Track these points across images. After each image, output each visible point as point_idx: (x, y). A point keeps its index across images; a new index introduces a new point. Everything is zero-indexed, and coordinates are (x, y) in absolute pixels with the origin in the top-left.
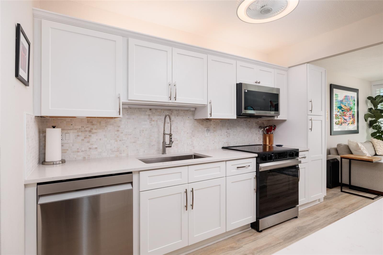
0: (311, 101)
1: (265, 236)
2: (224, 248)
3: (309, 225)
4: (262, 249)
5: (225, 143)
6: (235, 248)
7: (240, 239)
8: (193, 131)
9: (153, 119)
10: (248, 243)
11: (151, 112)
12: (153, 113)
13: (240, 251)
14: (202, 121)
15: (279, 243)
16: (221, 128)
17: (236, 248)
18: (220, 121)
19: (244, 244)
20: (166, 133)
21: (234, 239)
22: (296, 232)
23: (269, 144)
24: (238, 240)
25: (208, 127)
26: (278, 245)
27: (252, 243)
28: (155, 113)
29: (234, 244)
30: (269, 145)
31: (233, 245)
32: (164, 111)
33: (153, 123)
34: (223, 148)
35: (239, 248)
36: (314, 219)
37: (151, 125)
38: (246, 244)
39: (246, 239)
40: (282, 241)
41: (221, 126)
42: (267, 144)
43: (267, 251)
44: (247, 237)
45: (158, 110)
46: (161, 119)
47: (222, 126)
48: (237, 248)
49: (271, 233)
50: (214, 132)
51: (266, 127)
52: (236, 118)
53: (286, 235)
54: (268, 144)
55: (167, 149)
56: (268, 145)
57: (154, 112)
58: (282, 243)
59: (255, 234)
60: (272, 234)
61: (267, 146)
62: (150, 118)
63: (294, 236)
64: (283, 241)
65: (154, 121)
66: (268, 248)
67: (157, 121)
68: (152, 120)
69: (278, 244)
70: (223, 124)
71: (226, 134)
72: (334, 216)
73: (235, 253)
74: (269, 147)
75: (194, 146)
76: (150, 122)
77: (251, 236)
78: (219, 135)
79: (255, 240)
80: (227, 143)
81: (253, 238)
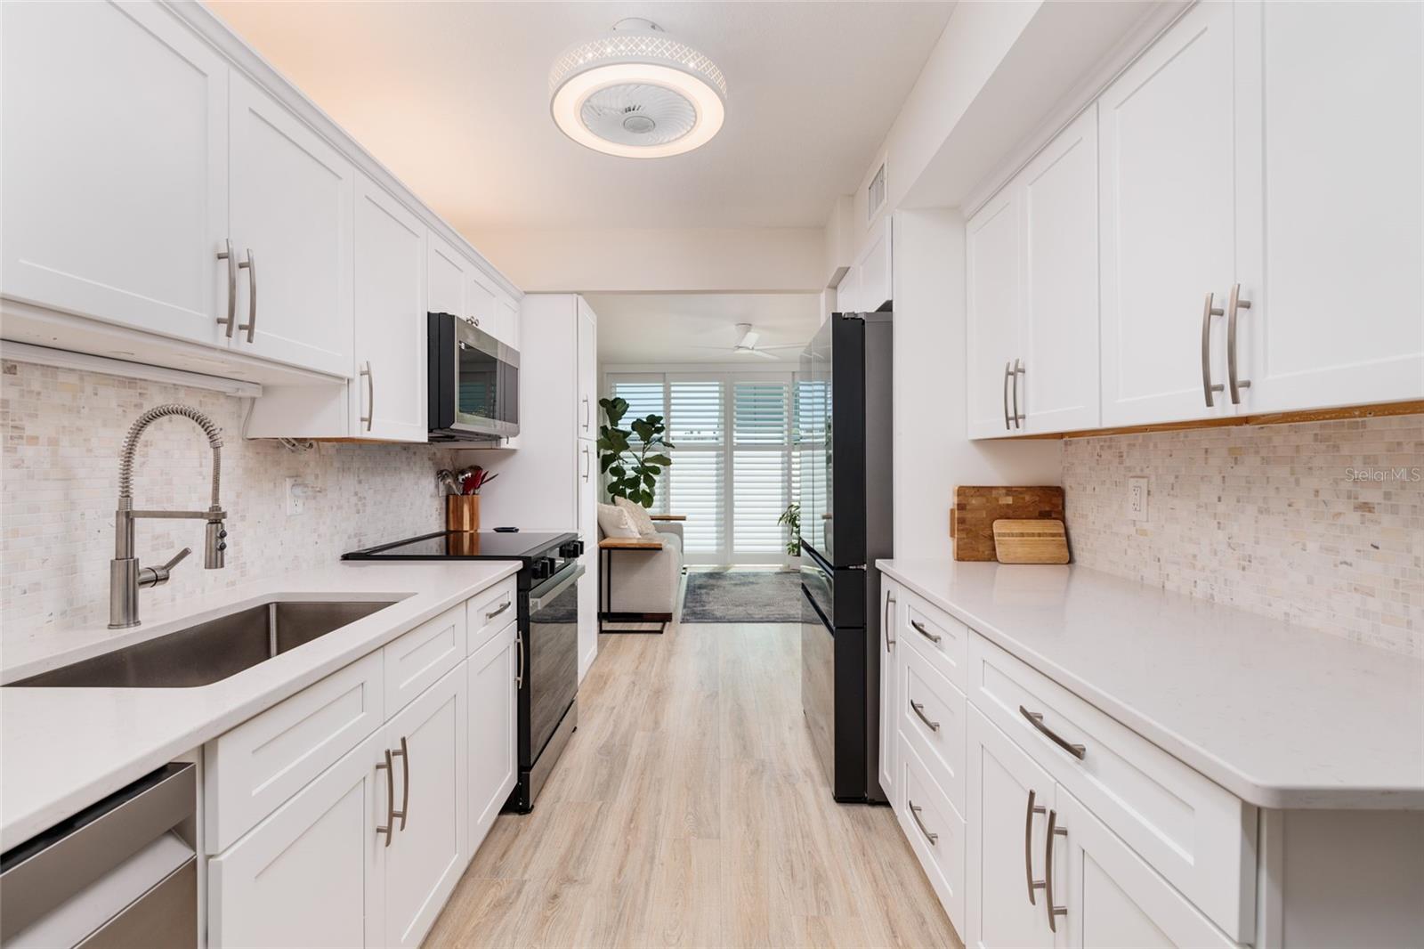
0: (587, 401)
1: (550, 815)
2: (477, 925)
3: (613, 734)
4: (577, 852)
5: (349, 538)
6: (508, 897)
7: (497, 865)
8: (238, 496)
9: (30, 429)
10: (530, 862)
11: (12, 384)
12: (31, 392)
13: (531, 897)
14: (274, 447)
15: (599, 811)
16: (340, 477)
17: (513, 897)
18: (337, 450)
19: (520, 871)
20: (135, 508)
21: (480, 876)
22: (605, 763)
23: (472, 528)
24: (496, 871)
25: (297, 476)
26: (599, 819)
27: (538, 855)
28: (39, 393)
29: (493, 890)
30: (472, 532)
31: (493, 894)
32: (95, 389)
33: (28, 452)
34: (346, 557)
35: (519, 892)
36: (610, 716)
37: (16, 467)
38: (526, 867)
39: (512, 852)
40: (599, 805)
41: (338, 468)
42: (465, 529)
43: (593, 850)
44: (508, 846)
45: (62, 377)
46: (79, 429)
47: (343, 471)
48: (515, 894)
49: (559, 798)
50: (318, 494)
51: (463, 473)
52: (426, 441)
53: (593, 785)
54: (466, 527)
55: (144, 594)
56: (466, 531)
57: (36, 386)
58: (603, 808)
59: (522, 824)
60: (562, 800)
61: (465, 534)
62: (11, 423)
63: (610, 775)
64: (601, 802)
65: (34, 440)
66: (586, 841)
67: (53, 442)
68: (21, 437)
69: (597, 816)
70: (343, 462)
71: (354, 500)
72: (636, 692)
73: (523, 912)
74: (472, 535)
75: (245, 563)
76: (7, 450)
77: (516, 836)
78: (332, 508)
79: (539, 842)
80: (356, 535)
81: (525, 839)
